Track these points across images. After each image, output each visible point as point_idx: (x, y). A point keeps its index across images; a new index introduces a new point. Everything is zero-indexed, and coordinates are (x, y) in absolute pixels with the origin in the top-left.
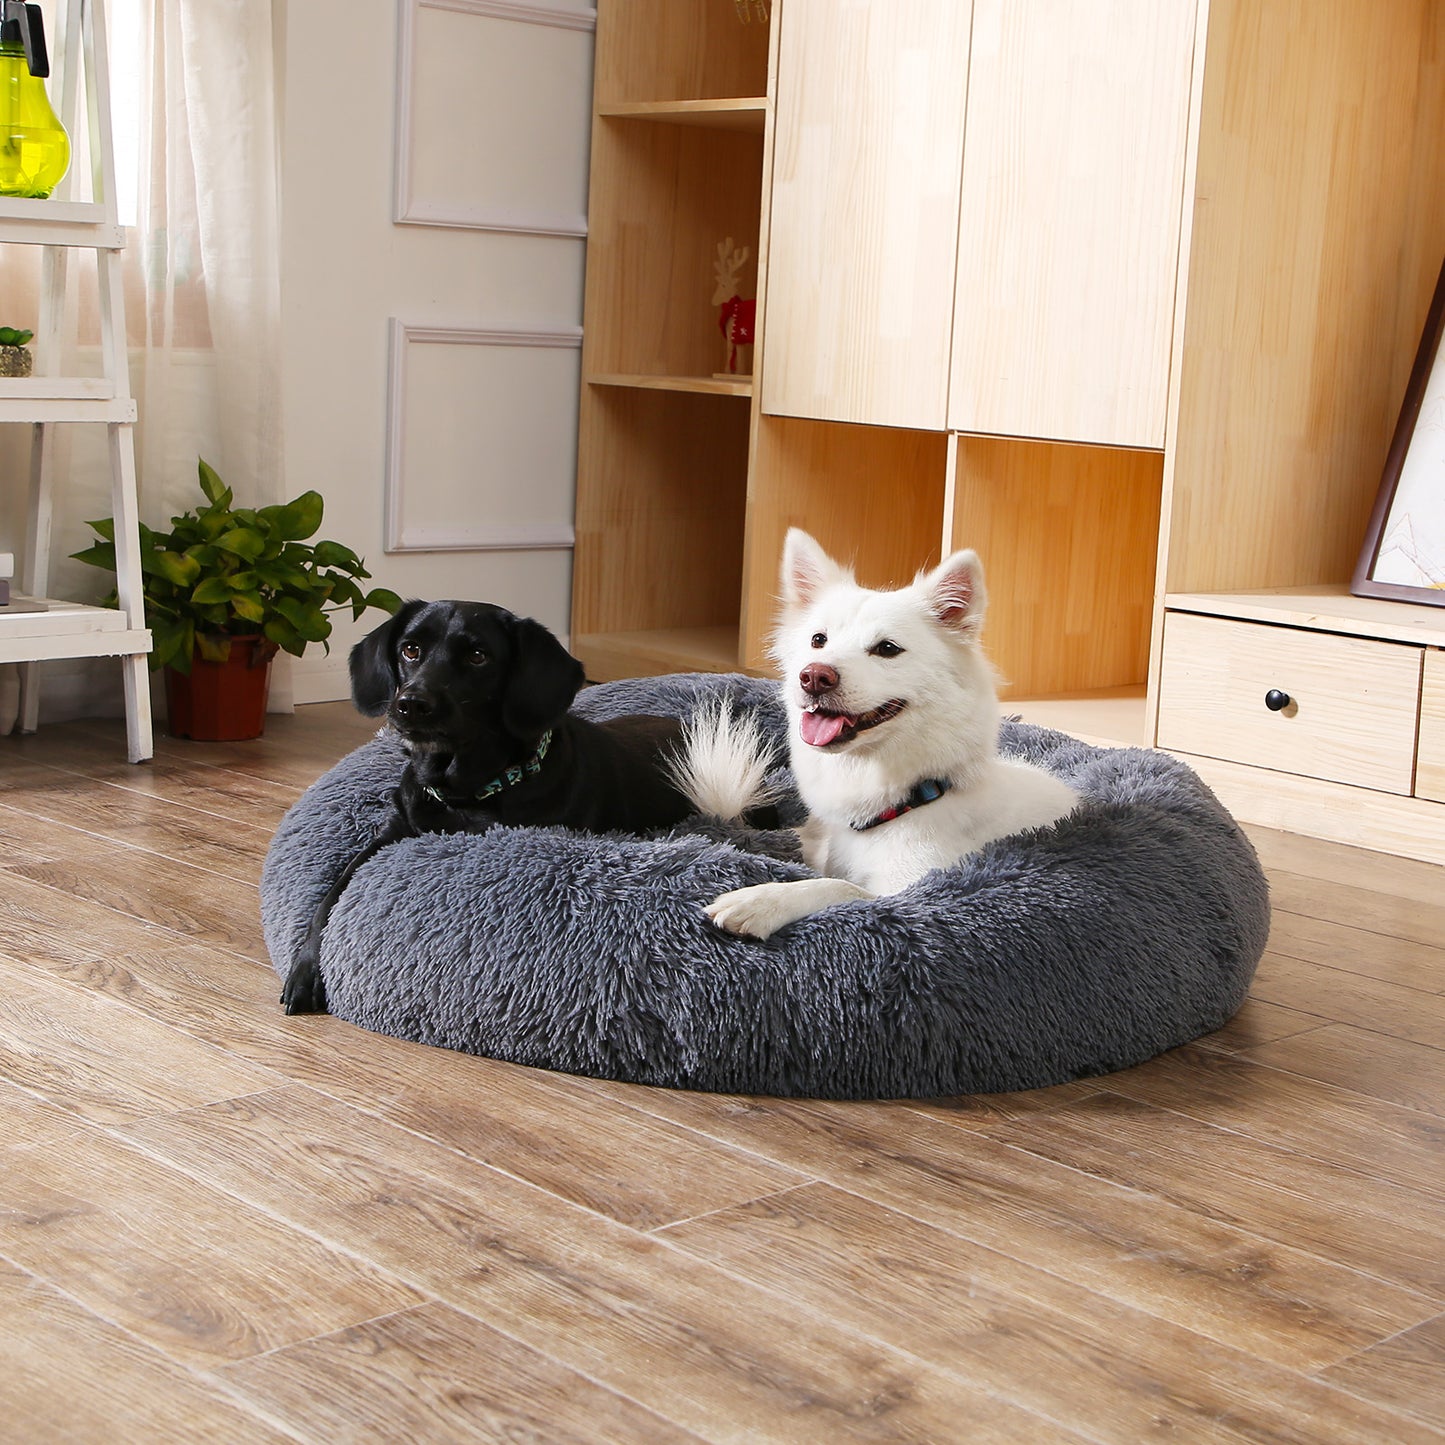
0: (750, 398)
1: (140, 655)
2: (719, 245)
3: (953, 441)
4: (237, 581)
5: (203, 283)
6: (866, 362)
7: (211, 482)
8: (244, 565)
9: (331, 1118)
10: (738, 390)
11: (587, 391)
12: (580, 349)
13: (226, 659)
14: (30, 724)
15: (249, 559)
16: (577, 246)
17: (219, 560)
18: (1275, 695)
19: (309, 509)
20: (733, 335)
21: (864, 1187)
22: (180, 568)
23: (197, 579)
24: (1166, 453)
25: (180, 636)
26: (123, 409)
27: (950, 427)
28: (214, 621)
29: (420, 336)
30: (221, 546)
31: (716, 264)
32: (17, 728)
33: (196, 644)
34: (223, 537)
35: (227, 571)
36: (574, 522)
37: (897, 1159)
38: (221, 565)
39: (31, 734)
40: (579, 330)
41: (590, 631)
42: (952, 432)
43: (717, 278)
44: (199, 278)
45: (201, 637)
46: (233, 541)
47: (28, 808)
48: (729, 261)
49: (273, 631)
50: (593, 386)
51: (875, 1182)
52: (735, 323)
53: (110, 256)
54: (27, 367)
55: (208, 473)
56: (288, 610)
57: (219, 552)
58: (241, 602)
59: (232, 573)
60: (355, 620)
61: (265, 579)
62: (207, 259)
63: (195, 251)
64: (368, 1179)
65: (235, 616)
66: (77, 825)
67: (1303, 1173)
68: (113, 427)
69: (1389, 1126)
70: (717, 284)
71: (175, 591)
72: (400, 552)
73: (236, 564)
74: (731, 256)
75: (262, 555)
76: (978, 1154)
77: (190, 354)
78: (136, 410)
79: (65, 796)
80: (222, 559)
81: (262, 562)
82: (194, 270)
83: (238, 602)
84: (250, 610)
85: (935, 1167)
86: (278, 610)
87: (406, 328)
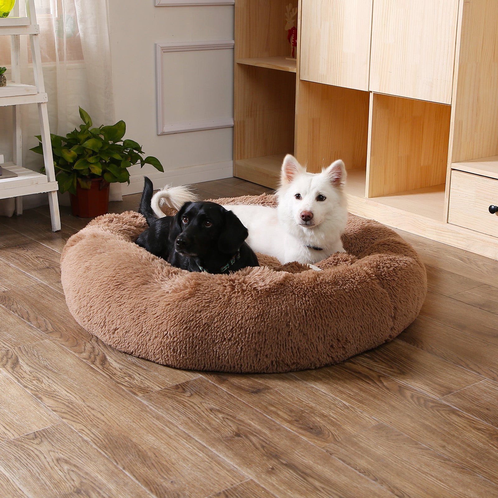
0: (296, 73)
1: (54, 191)
2: (287, 7)
3: (371, 96)
4: (91, 160)
5: (79, 36)
6: (338, 62)
7: (84, 116)
8: (94, 153)
9: (71, 442)
10: (292, 69)
11: (236, 66)
12: (234, 48)
13: (90, 188)
14: (20, 212)
15: (96, 150)
16: (231, 7)
17: (84, 151)
18: (493, 207)
19: (121, 127)
20: (293, 42)
21: (268, 482)
22: (69, 155)
23: (76, 159)
24: (452, 106)
25: (71, 181)
26: (43, 97)
27: (370, 90)
28: (84, 174)
29: (167, 50)
30: (84, 146)
31: (286, 14)
32: (15, 213)
33: (78, 182)
34: (86, 142)
35: (88, 155)
36: (233, 117)
37: (286, 465)
38: (85, 153)
39: (20, 216)
40: (233, 42)
41: (241, 159)
42: (371, 92)
43: (286, 19)
44: (78, 35)
45: (79, 180)
46: (89, 144)
47: (8, 258)
48: (291, 13)
49: (107, 177)
50: (239, 64)
51: (273, 480)
52: (294, 38)
53: (34, 37)
54: (4, 82)
55: (83, 113)
56: (112, 169)
57: (84, 148)
58: (94, 168)
59: (90, 156)
60: (141, 167)
61: (103, 158)
62: (80, 27)
63: (75, 24)
64: (75, 479)
65: (91, 173)
66: (23, 268)
67: (449, 472)
68: (39, 104)
69: (492, 442)
70: (286, 22)
71: (69, 163)
72: (163, 134)
73: (91, 153)
74: (291, 11)
75: (102, 148)
76: (319, 461)
77: (75, 64)
78: (47, 97)
79: (23, 252)
80: (85, 151)
81: (101, 151)
82: (75, 31)
83: (92, 168)
84: (97, 170)
85: (300, 470)
86: (108, 169)
87: (161, 48)
